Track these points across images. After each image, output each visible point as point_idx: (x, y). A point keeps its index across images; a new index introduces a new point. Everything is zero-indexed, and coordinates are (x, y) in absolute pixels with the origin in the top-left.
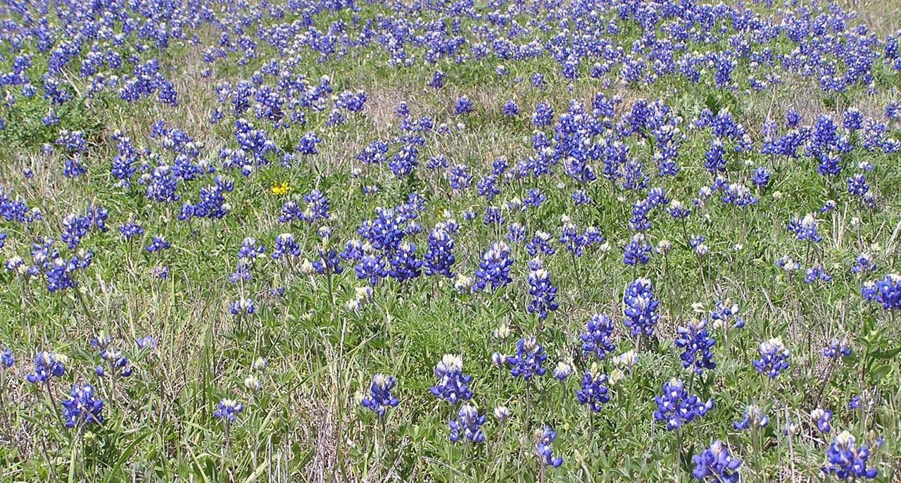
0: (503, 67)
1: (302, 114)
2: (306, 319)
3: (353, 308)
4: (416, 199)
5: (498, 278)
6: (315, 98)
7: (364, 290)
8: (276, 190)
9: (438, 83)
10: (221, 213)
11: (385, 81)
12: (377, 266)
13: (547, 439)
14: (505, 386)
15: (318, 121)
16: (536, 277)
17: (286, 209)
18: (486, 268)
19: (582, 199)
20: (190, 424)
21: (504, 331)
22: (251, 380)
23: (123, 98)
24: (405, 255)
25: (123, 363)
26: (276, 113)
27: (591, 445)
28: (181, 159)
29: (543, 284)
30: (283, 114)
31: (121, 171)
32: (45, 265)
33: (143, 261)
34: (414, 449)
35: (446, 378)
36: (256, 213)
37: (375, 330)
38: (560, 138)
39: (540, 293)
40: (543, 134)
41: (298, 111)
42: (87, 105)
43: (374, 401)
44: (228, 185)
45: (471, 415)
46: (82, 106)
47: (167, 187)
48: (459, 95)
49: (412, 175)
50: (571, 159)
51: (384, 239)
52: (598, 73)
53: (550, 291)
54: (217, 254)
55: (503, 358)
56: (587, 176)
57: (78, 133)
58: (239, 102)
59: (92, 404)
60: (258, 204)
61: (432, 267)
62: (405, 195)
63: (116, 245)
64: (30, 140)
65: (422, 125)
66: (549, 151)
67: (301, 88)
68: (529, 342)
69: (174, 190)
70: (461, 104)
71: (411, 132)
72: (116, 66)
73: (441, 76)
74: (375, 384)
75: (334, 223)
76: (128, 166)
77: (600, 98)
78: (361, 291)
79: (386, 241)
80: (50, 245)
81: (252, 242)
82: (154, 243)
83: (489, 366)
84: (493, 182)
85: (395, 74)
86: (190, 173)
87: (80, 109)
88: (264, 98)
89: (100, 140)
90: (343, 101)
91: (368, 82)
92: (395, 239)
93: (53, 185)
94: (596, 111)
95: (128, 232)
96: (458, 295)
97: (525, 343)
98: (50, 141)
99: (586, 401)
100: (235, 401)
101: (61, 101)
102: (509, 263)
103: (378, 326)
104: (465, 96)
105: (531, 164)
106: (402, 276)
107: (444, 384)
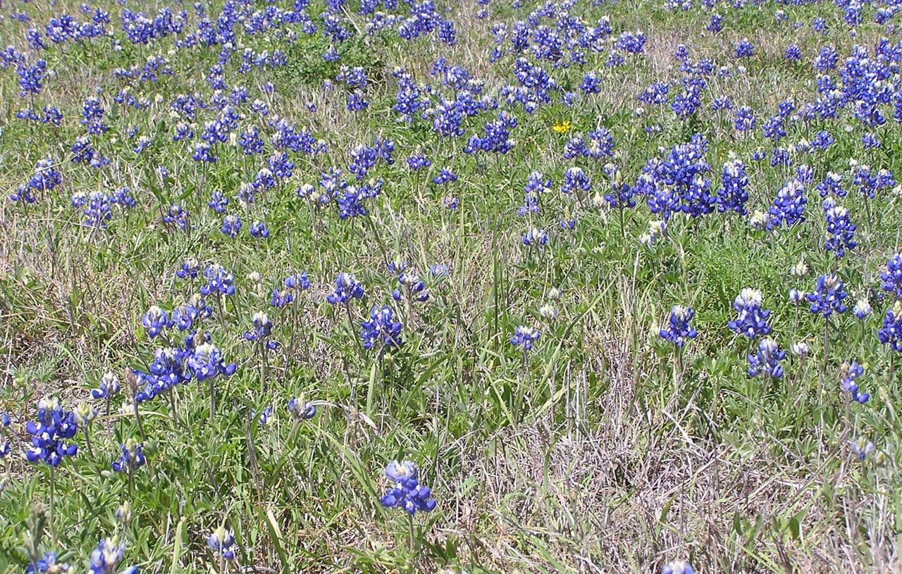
0: (782, 12)
1: (582, 54)
2: (598, 252)
3: (646, 242)
4: (699, 140)
5: (792, 215)
6: (594, 39)
7: (658, 223)
8: (557, 129)
9: (716, 27)
10: (505, 149)
11: (661, 24)
12: (671, 200)
13: (853, 374)
14: (801, 324)
15: (596, 62)
16: (835, 214)
17: (571, 145)
18: (780, 206)
19: (872, 142)
20: (485, 350)
21: (801, 268)
22: (547, 309)
23: (402, 36)
24: (700, 191)
25: (420, 288)
26: (555, 53)
27: (891, 385)
28: (464, 95)
29: (842, 222)
30: (562, 54)
31: (405, 106)
32: (334, 194)
33: (428, 193)
34: (710, 383)
35: (745, 312)
36: (539, 149)
37: (668, 264)
38: (848, 81)
39: (838, 231)
40: (829, 77)
41: (577, 51)
42: (367, 43)
43: (672, 333)
44: (512, 121)
45: (771, 350)
46: (361, 45)
47: (452, 122)
48: (739, 39)
49: (695, 116)
50: (859, 103)
51: (676, 174)
52: (882, 19)
53: (848, 230)
54: (502, 188)
55: (801, 294)
56: (876, 120)
57: (360, 69)
58: (518, 42)
59: (391, 327)
60: (541, 142)
61: (725, 203)
62: (687, 136)
63: (402, 176)
64: (311, 77)
65: (702, 68)
66: (838, 93)
67: (580, 29)
68: (830, 279)
69: (458, 125)
70: (742, 47)
71: (691, 74)
72: (391, 7)
73: (718, 20)
74: (673, 315)
75: (619, 160)
76: (412, 100)
77: (884, 43)
78: (656, 225)
79: (678, 177)
80: (339, 175)
81: (539, 176)
82: (442, 175)
83: (785, 302)
84: (779, 123)
85: (672, 18)
86: (472, 109)
87: (359, 46)
88: (543, 39)
89: (379, 77)
90: (622, 42)
91: (644, 26)
92: (688, 175)
93: (335, 120)
94: (880, 56)
95: (415, 164)
96: (751, 232)
97: (826, 280)
98: (330, 77)
99: (887, 340)
100: (532, 329)
101: (341, 39)
102: (802, 202)
103: (671, 261)
104: (746, 39)
105: (819, 106)
106: (695, 212)
107: (742, 318)
